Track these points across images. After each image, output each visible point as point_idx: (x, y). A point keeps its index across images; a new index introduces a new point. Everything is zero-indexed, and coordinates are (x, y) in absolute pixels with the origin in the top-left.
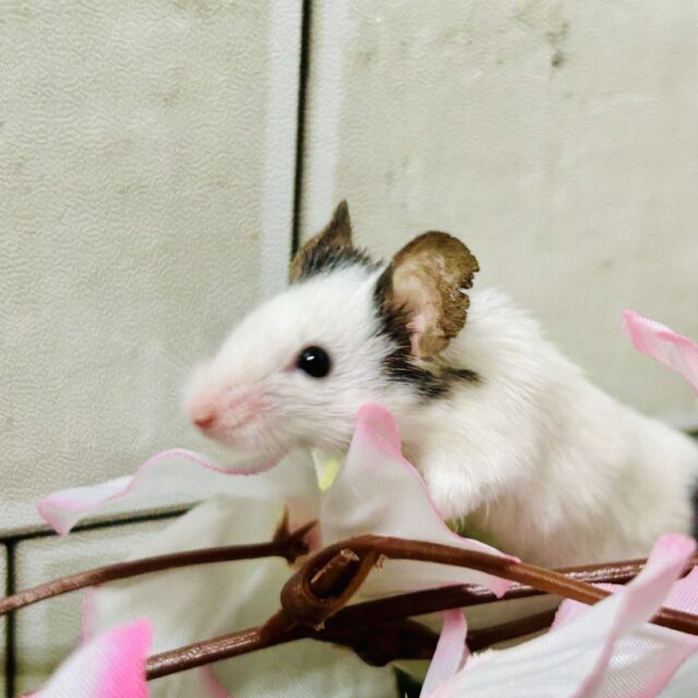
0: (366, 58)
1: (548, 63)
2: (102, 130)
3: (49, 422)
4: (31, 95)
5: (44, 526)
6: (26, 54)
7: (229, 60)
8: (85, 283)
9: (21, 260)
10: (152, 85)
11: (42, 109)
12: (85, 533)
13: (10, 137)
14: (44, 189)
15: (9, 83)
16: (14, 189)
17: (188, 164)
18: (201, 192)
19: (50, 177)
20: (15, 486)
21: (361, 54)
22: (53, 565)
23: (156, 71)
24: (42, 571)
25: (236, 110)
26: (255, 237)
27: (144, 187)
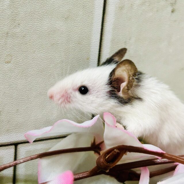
0: (121, 8)
1: (171, 11)
2: (47, 27)
3: (28, 110)
4: (28, 16)
5: (26, 140)
6: (27, 4)
7: (83, 8)
8: (40, 71)
9: (23, 64)
10: (62, 14)
11: (31, 20)
12: (37, 142)
13: (22, 28)
14: (30, 43)
15: (22, 12)
16: (22, 43)
17: (70, 37)
18: (74, 45)
19: (32, 40)
20: (18, 129)
21: (120, 7)
22: (27, 151)
23: (63, 10)
24: (24, 153)
25: (85, 22)
26: (88, 59)
27: (58, 44)
